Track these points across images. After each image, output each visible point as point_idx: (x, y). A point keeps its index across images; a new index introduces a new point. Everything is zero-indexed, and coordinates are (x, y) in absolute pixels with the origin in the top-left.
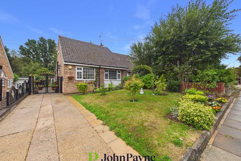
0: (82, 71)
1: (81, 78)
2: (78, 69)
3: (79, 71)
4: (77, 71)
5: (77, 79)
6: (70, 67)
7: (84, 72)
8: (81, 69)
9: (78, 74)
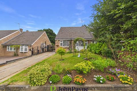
0: (63, 42)
1: (62, 46)
2: (61, 41)
3: (61, 42)
4: (60, 42)
5: (60, 46)
6: (57, 41)
7: (63, 43)
8: (62, 41)
9: (61, 44)
